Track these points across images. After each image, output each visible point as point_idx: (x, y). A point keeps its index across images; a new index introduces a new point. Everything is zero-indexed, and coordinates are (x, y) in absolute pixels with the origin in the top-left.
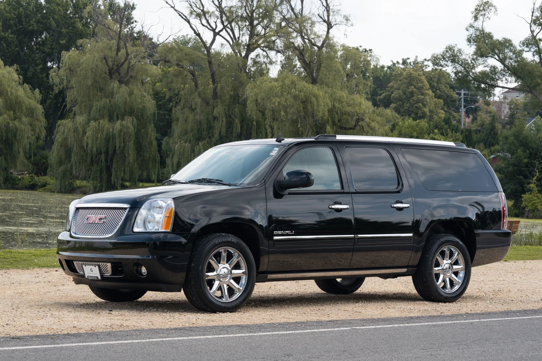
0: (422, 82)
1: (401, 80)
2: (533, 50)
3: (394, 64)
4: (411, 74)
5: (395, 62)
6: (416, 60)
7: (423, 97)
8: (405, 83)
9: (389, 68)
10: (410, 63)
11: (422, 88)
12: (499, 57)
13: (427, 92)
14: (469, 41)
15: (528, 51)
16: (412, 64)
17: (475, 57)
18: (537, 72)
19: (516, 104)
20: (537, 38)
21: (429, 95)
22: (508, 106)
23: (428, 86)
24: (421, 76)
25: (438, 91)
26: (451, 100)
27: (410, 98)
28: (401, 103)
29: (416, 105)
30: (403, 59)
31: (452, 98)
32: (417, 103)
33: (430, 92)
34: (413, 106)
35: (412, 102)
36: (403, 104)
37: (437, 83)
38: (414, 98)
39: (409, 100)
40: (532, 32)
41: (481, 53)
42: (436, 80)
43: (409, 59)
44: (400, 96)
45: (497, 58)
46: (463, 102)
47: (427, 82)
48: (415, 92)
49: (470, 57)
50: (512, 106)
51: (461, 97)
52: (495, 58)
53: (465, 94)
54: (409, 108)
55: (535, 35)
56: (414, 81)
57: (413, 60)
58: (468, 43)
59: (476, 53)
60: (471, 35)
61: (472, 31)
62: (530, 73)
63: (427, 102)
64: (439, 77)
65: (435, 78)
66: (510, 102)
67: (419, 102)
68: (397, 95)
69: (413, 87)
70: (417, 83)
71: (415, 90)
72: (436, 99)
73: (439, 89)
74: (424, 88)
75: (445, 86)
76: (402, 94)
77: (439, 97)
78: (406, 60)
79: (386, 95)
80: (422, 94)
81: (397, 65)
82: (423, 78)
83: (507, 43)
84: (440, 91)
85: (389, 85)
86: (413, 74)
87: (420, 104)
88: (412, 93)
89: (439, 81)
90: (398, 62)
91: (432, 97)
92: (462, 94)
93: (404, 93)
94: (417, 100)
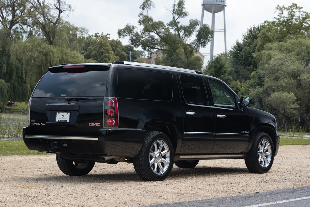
0: (108, 46)
1: (96, 45)
2: (174, 28)
3: (90, 37)
4: (102, 42)
5: (91, 35)
6: (102, 34)
7: (108, 55)
8: (98, 47)
9: (87, 38)
10: (99, 36)
11: (108, 49)
12: (156, 31)
13: (111, 52)
14: (140, 22)
15: (172, 29)
16: (100, 36)
17: (144, 31)
18: (177, 40)
19: (159, 59)
20: (177, 21)
21: (111, 54)
22: (155, 61)
23: (111, 49)
24: (107, 43)
25: (116, 52)
26: (123, 57)
27: (101, 55)
28: (96, 58)
29: (104, 59)
30: (95, 34)
31: (124, 56)
32: (105, 58)
33: (112, 52)
34: (103, 60)
35: (102, 58)
36: (97, 59)
37: (116, 47)
38: (104, 55)
39: (101, 56)
40: (174, 18)
41: (147, 30)
42: (115, 45)
43: (98, 33)
44: (95, 54)
45: (156, 32)
46: (130, 58)
47: (110, 46)
48: (104, 52)
49: (141, 31)
50: (157, 61)
51: (129, 55)
52: (155, 33)
53: (131, 54)
54: (100, 61)
55: (176, 20)
56: (103, 46)
57: (101, 34)
58: (139, 24)
59: (144, 29)
60: (141, 19)
61: (141, 17)
62: (174, 41)
63: (111, 58)
64: (116, 44)
65: (114, 44)
66: (156, 58)
67: (106, 58)
68: (94, 54)
69: (103, 49)
70: (105, 47)
71: (104, 50)
72: (116, 56)
73: (117, 51)
74: (109, 50)
75: (120, 49)
76: (96, 53)
77: (117, 55)
78: (97, 34)
79: (87, 54)
80: (108, 53)
81: (92, 37)
82: (108, 44)
83: (161, 24)
84: (117, 52)
85: (89, 48)
86: (103, 42)
87: (107, 59)
88: (102, 53)
89: (116, 46)
90: (92, 35)
91: (113, 55)
92: (130, 54)
93: (98, 52)
94: (104, 57)
